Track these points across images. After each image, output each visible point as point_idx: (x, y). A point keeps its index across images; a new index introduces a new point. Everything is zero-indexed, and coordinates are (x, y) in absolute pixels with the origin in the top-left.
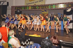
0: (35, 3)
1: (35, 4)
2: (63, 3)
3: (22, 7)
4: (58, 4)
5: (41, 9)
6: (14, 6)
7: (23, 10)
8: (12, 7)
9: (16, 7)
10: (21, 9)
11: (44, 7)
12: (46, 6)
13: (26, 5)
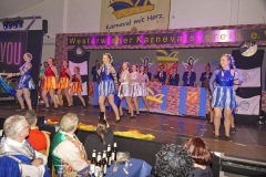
0: (133, 25)
1: (134, 29)
2: (230, 27)
3: (91, 38)
4: (215, 28)
5: (154, 46)
6: (64, 35)
7: (95, 47)
8: (58, 36)
9: (70, 37)
10: (86, 44)
11: (165, 39)
12: (172, 35)
13: (104, 30)
